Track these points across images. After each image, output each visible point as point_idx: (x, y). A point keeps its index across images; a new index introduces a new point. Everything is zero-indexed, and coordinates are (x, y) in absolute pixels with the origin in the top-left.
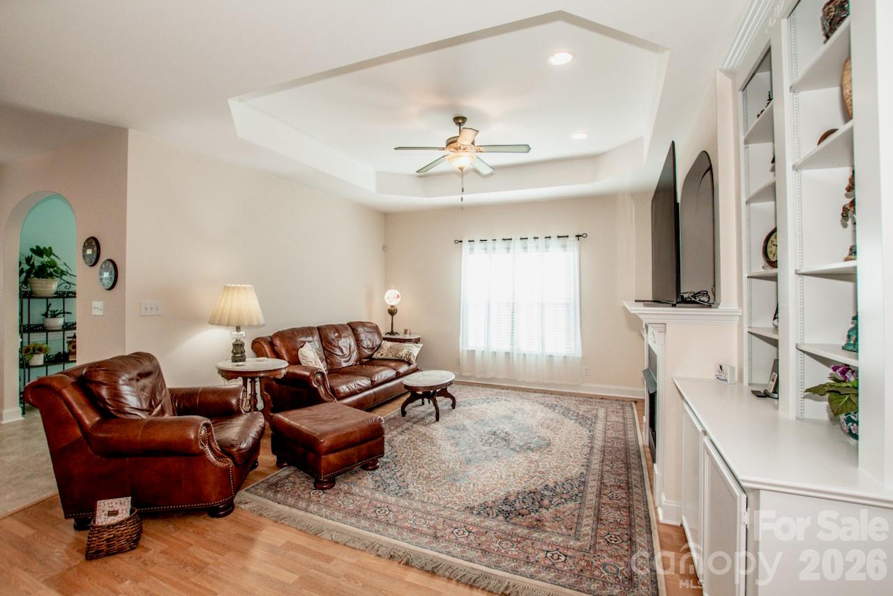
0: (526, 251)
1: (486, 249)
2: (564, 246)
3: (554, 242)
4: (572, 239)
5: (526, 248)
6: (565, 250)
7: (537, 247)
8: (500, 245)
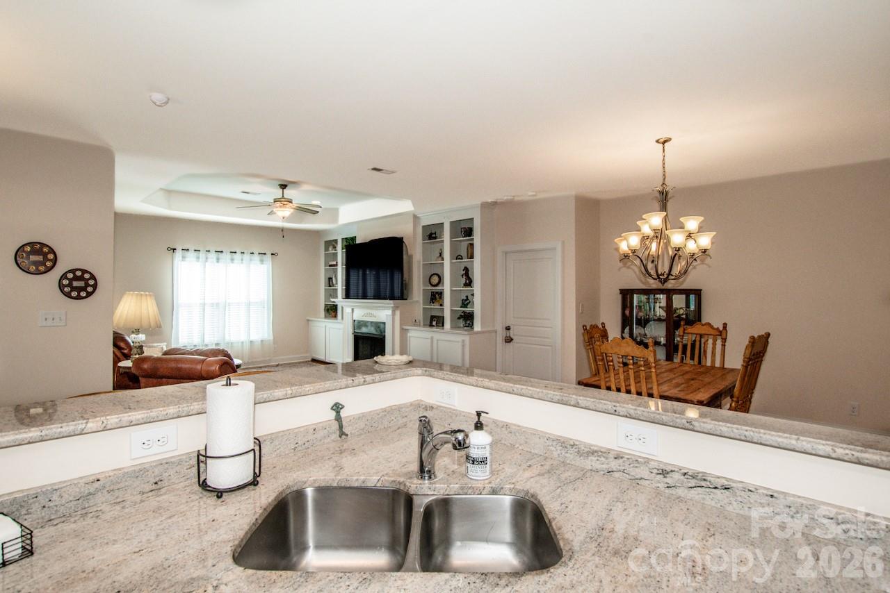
0: (233, 263)
1: (198, 258)
2: (262, 261)
3: (256, 257)
4: (269, 256)
5: (232, 260)
6: (262, 264)
7: (242, 260)
8: (213, 256)
